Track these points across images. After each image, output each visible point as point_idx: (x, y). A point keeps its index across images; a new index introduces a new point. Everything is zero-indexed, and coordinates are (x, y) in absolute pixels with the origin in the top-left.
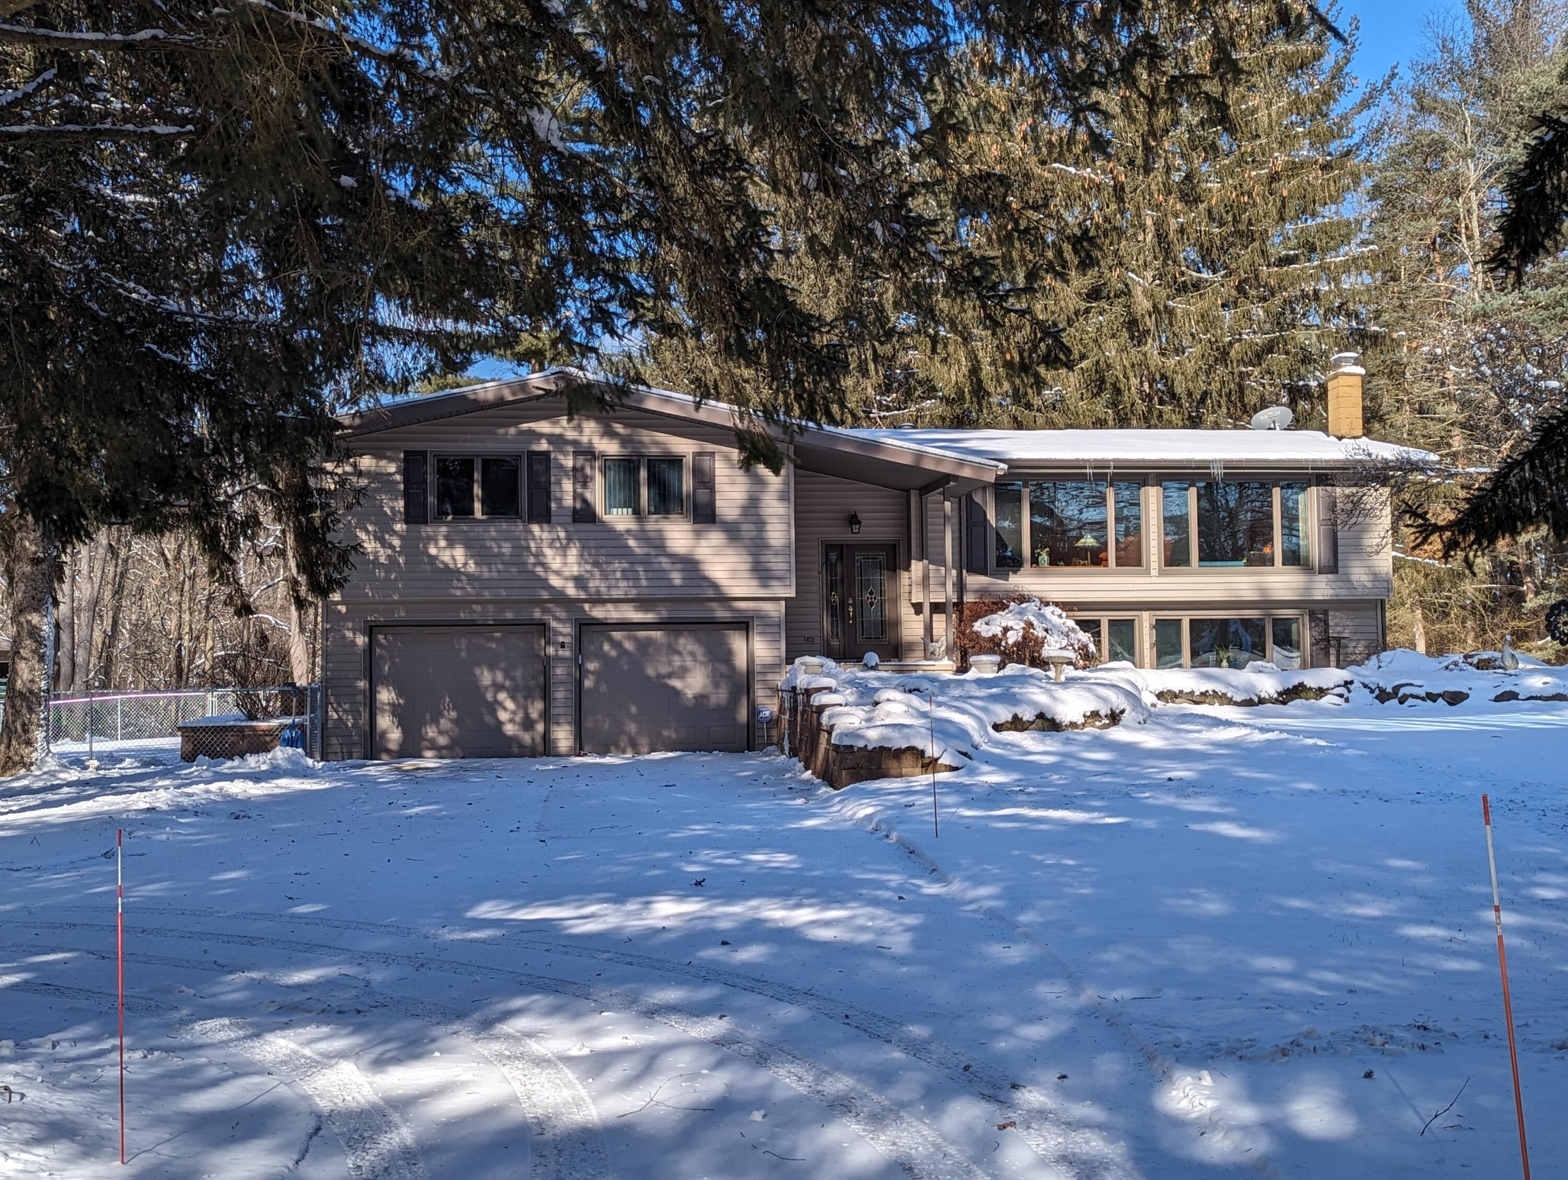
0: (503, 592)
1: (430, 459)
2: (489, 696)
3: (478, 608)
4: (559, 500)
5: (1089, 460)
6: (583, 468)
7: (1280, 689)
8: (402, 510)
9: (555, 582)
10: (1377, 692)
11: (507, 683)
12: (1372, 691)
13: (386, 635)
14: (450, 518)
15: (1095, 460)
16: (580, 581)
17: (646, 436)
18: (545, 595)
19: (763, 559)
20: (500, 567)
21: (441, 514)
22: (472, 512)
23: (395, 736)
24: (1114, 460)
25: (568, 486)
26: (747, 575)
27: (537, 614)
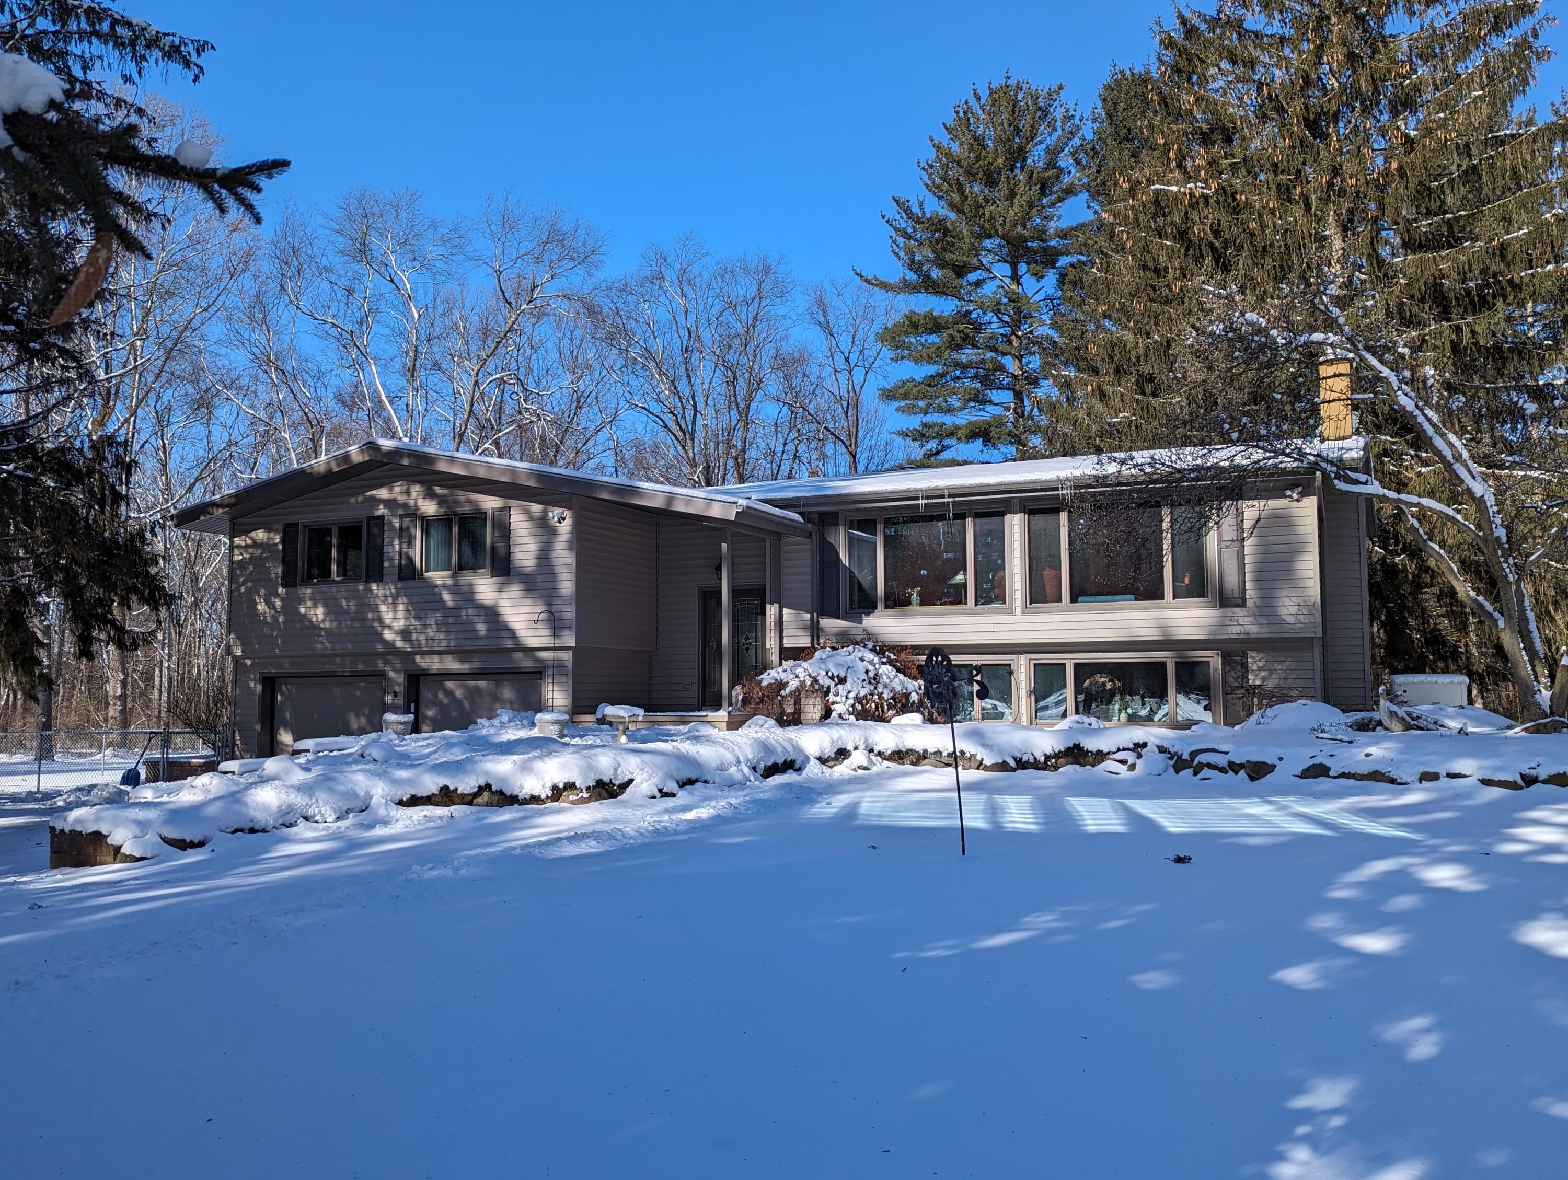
0: (350, 646)
1: (300, 528)
4: (391, 559)
5: (921, 490)
6: (408, 528)
8: (282, 575)
9: (388, 635)
13: (289, 684)
14: (314, 581)
15: (928, 489)
17: (462, 496)
18: (380, 648)
19: (556, 608)
20: (348, 623)
21: (308, 577)
22: (328, 573)
25: (396, 545)
26: (540, 625)
27: (379, 666)
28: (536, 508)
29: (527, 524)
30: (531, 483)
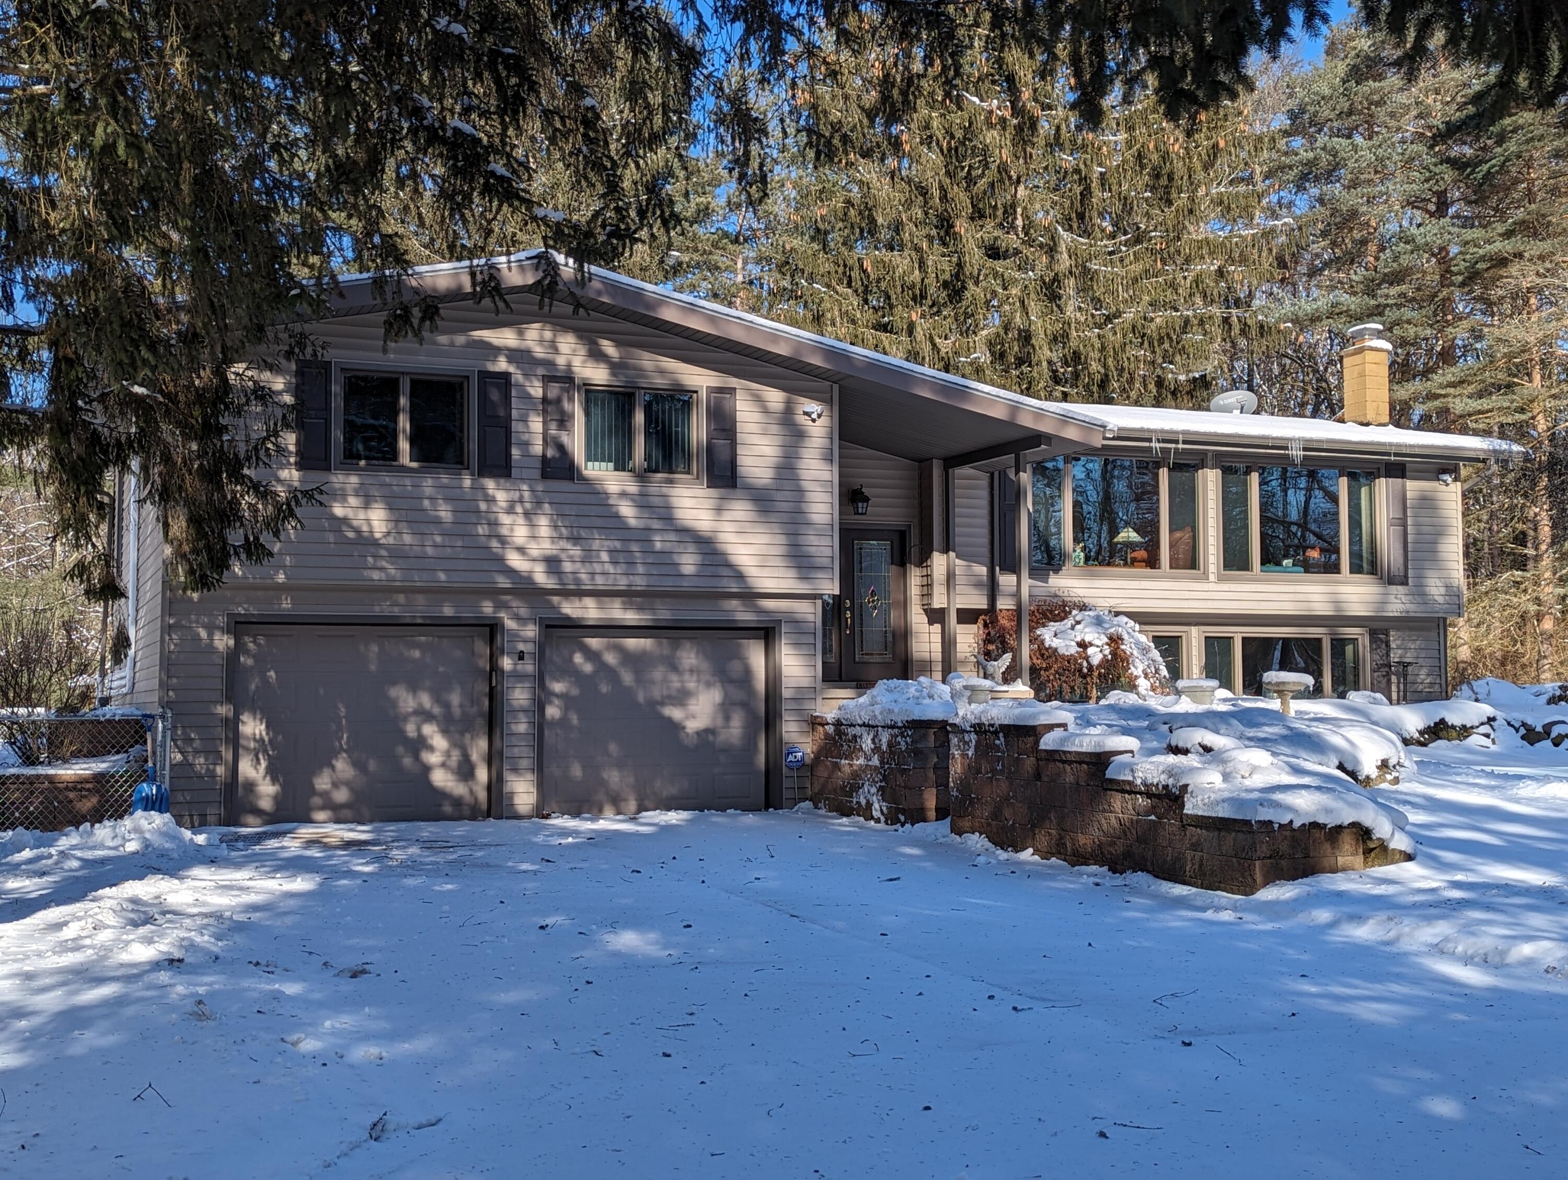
0: (442, 576)
1: (335, 374)
2: (410, 729)
3: (401, 598)
4: (526, 444)
5: (1155, 431)
6: (559, 401)
7: (1421, 726)
8: (292, 448)
9: (515, 561)
10: (1523, 731)
11: (437, 710)
12: (1517, 730)
13: (255, 637)
14: (362, 463)
15: (1163, 431)
16: (552, 563)
17: (648, 360)
18: (503, 582)
19: (803, 540)
20: (438, 539)
21: (350, 457)
22: (395, 456)
23: (267, 791)
24: (1184, 432)
25: (536, 424)
26: (778, 562)
27: (487, 608)
28: (775, 397)
29: (757, 417)
30: (816, 360)
